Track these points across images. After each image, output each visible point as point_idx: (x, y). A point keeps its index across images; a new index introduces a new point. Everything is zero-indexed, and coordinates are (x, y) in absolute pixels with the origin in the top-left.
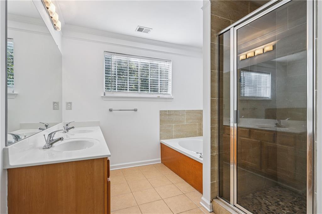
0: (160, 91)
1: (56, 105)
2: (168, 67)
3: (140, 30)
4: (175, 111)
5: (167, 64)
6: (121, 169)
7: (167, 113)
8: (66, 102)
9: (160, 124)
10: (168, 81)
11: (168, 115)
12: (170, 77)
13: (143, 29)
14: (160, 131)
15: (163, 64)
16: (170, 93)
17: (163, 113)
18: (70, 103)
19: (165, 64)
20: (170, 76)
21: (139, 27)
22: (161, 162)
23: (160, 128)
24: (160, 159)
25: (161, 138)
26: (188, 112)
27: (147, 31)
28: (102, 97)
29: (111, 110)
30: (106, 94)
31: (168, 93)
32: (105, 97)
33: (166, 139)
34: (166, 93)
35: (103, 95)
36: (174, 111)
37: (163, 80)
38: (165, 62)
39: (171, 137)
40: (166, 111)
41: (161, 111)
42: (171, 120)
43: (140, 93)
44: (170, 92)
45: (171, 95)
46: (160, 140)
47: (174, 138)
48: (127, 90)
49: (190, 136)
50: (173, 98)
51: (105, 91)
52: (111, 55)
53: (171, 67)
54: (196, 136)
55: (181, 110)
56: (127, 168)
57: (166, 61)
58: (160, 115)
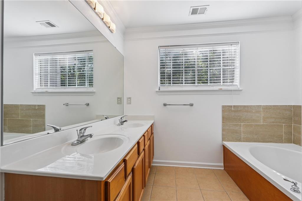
0: (223, 82)
1: (120, 100)
2: (235, 52)
3: (194, 12)
4: (245, 106)
5: (233, 48)
6: (175, 167)
7: (233, 109)
8: (127, 98)
9: (223, 123)
10: (234, 69)
11: (234, 111)
12: (237, 64)
13: (198, 9)
14: (223, 131)
15: (228, 48)
16: (237, 84)
17: (226, 109)
18: (130, 98)
19: (230, 48)
20: (237, 62)
21: (192, 8)
22: (223, 169)
23: (222, 127)
24: (222, 164)
25: (223, 139)
26: (266, 108)
27: (203, 11)
28: (156, 91)
29: (165, 105)
30: (160, 89)
31: (234, 84)
32: (160, 91)
33: (231, 141)
34: (231, 84)
35: (158, 90)
36: (242, 106)
37: (227, 69)
38: (230, 46)
39: (239, 140)
40: (231, 106)
41: (223, 107)
42: (238, 118)
43: (197, 86)
44: (237, 82)
45: (239, 87)
46: (222, 141)
47: (244, 141)
48: (182, 83)
49: (271, 142)
50: (241, 90)
51: (160, 86)
52: (165, 50)
53: (238, 51)
54: (282, 142)
55: (254, 106)
56: (181, 167)
57: (231, 44)
58: (223, 110)
